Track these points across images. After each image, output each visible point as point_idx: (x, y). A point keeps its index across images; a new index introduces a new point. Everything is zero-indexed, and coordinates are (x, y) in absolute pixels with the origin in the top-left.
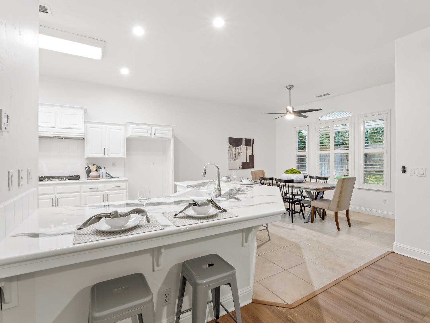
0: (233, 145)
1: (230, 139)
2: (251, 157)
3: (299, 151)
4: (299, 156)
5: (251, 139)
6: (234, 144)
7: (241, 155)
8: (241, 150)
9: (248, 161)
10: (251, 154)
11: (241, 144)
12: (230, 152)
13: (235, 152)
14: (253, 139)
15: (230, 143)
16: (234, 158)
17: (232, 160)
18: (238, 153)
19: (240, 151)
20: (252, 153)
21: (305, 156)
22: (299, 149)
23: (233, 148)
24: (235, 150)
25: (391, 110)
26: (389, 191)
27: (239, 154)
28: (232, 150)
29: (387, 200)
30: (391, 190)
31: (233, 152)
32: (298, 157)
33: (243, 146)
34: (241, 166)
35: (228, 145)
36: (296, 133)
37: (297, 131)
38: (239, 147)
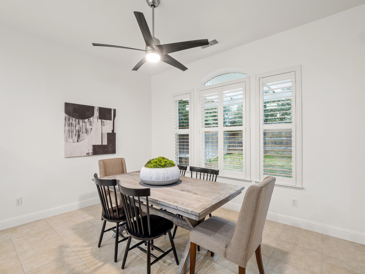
0: (73, 116)
1: (67, 105)
2: (112, 137)
3: (179, 128)
4: (180, 135)
5: (111, 109)
6: (77, 114)
7: (92, 133)
8: (91, 125)
9: (105, 143)
10: (111, 132)
11: (93, 115)
12: (67, 128)
13: (77, 128)
14: (115, 110)
15: (67, 112)
16: (76, 138)
17: (70, 140)
18: (84, 130)
19: (89, 127)
20: (113, 131)
21: (187, 135)
22: (180, 126)
23: (73, 121)
24: (79, 124)
25: (301, 65)
26: (301, 187)
27: (87, 131)
28: (70, 125)
29: (297, 200)
30: (304, 186)
31: (73, 128)
32: (178, 137)
33: (95, 119)
34: (91, 151)
35: (63, 115)
36: (176, 103)
37: (176, 101)
38: (86, 120)
